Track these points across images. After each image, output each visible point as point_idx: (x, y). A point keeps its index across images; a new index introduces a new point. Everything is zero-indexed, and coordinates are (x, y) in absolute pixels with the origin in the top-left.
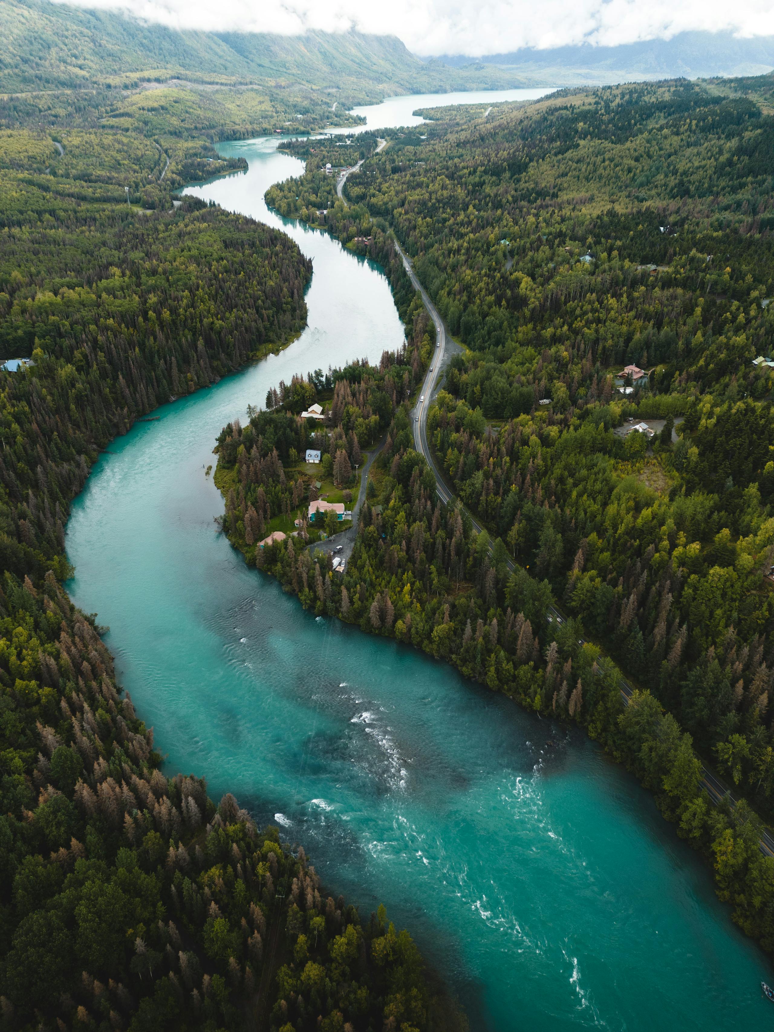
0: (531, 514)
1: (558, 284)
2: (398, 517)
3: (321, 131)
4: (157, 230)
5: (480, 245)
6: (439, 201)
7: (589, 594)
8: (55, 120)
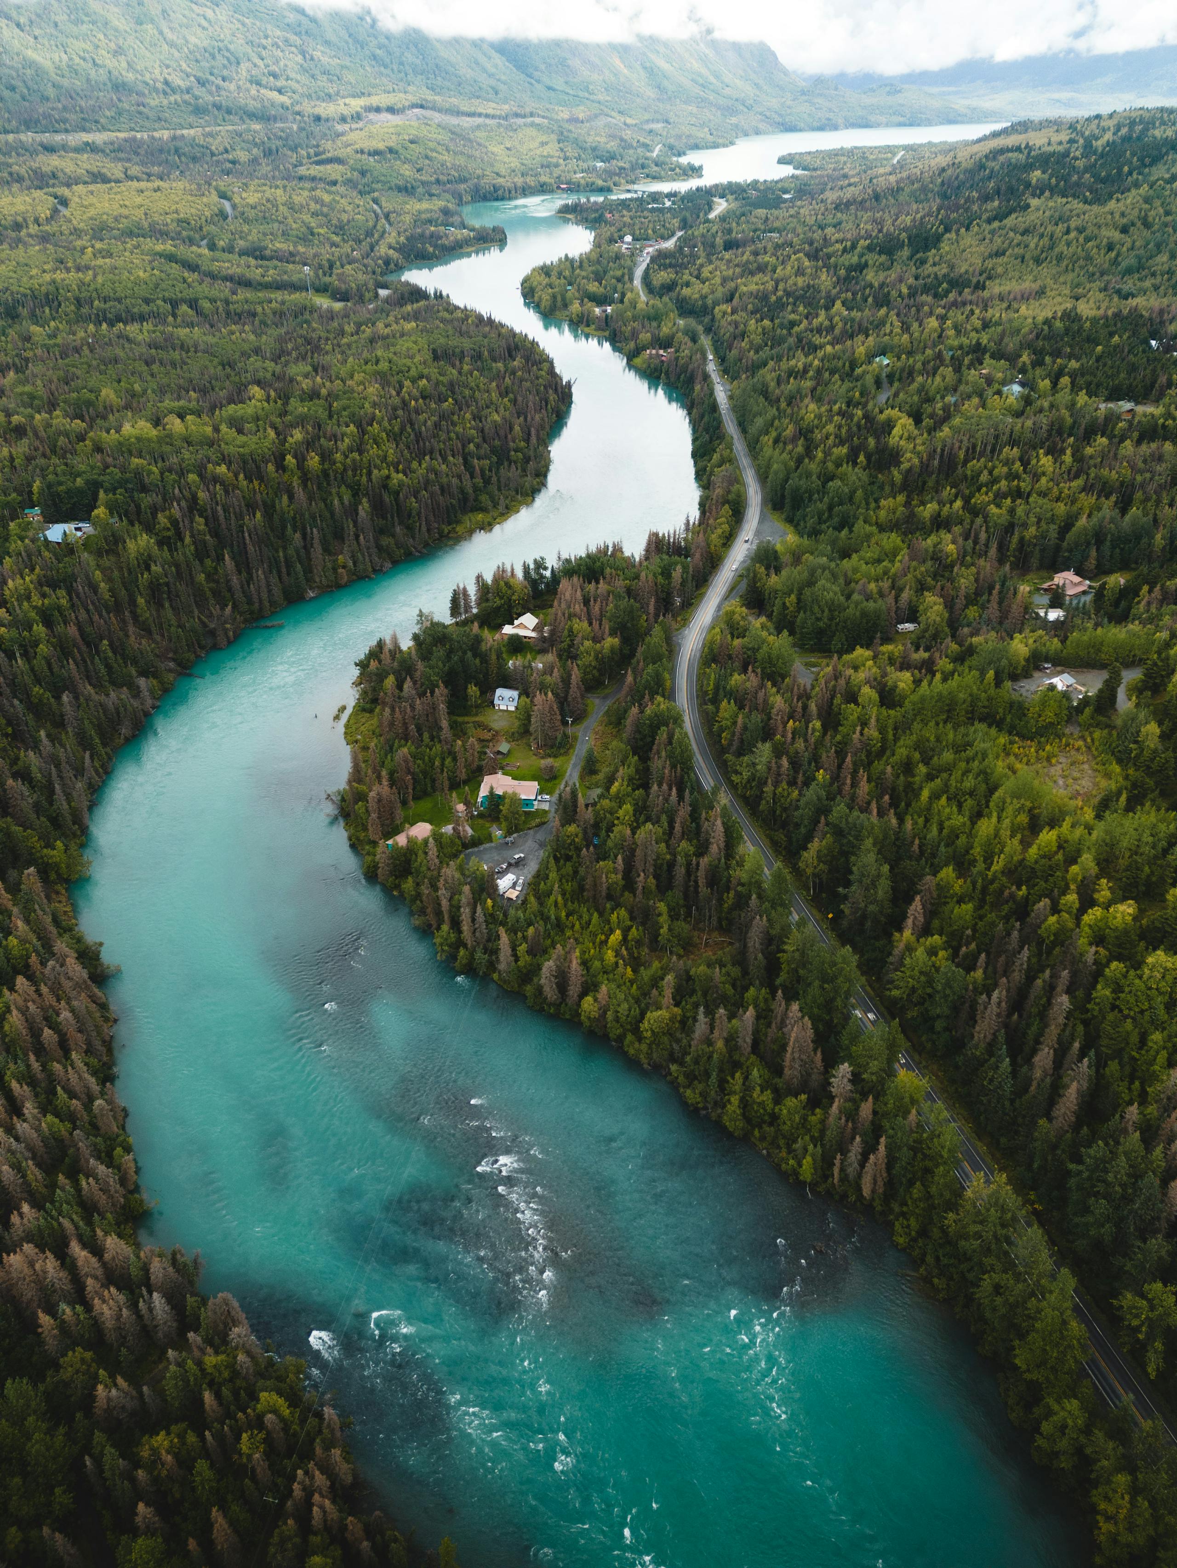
0: (843, 825)
1: (956, 430)
2: (621, 813)
3: (630, 187)
4: (342, 333)
5: (840, 364)
6: (788, 294)
7: (923, 978)
8: (232, 168)
